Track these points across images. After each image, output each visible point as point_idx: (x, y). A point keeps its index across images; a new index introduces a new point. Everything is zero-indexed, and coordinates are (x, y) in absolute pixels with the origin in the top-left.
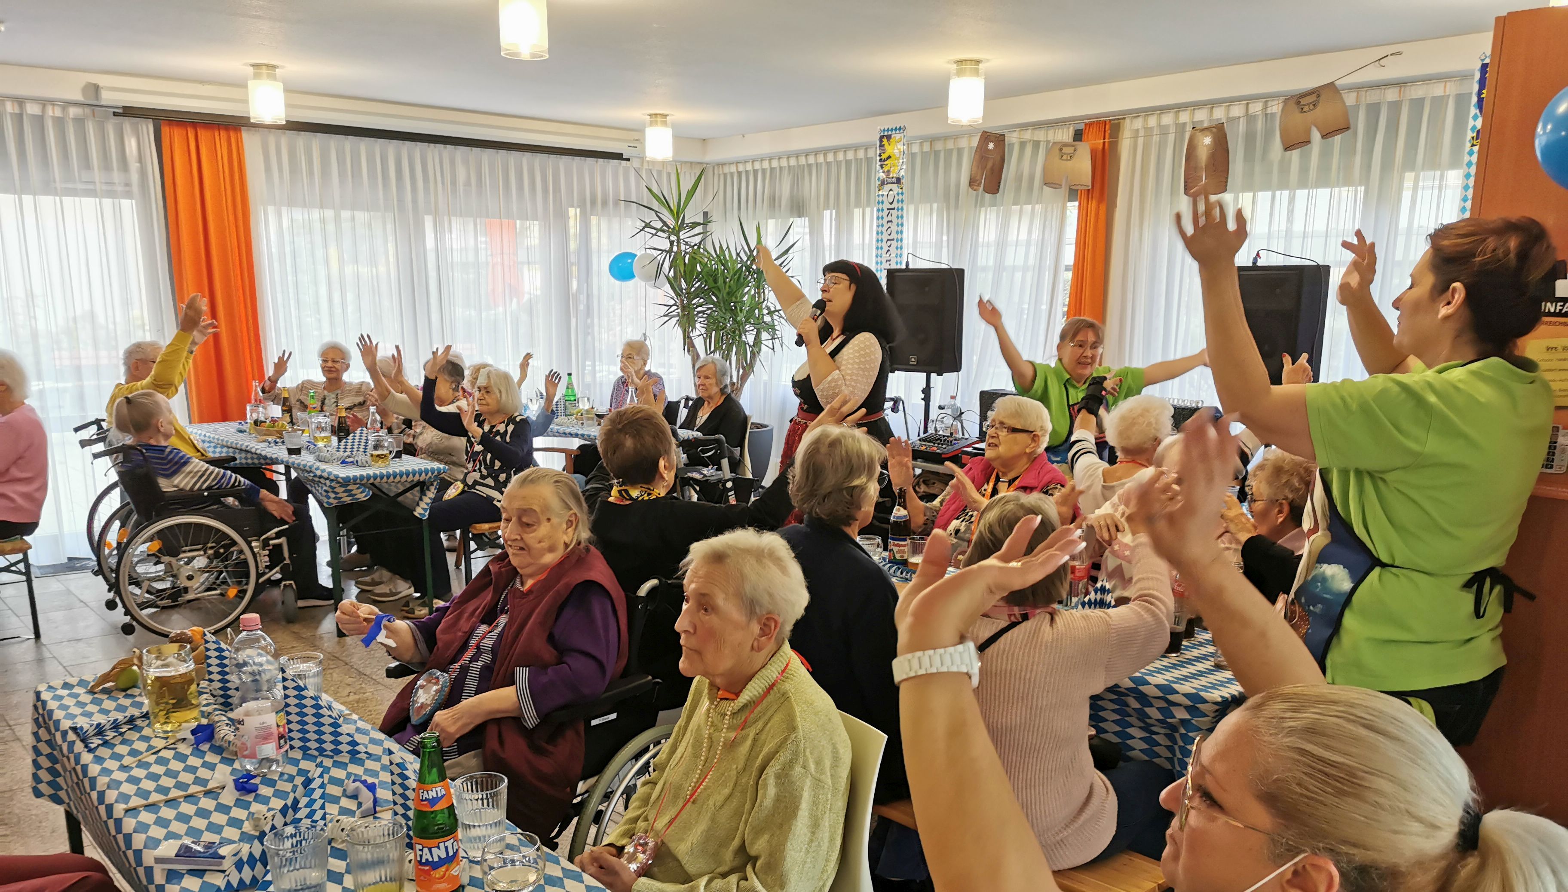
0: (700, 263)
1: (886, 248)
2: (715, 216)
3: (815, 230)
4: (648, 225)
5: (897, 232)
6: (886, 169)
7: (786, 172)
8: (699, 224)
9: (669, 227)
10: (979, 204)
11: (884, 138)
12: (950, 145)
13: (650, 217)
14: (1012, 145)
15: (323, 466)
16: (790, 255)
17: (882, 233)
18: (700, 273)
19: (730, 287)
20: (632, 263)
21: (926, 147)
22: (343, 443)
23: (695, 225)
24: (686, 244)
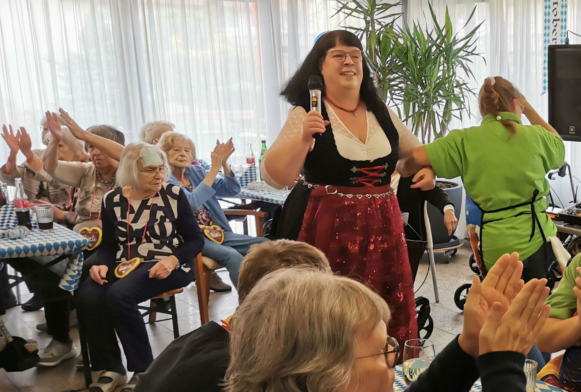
0: (393, 40)
1: (552, 28)
5: (562, 13)
9: (361, 7)
17: (549, 14)
24: (380, 23)
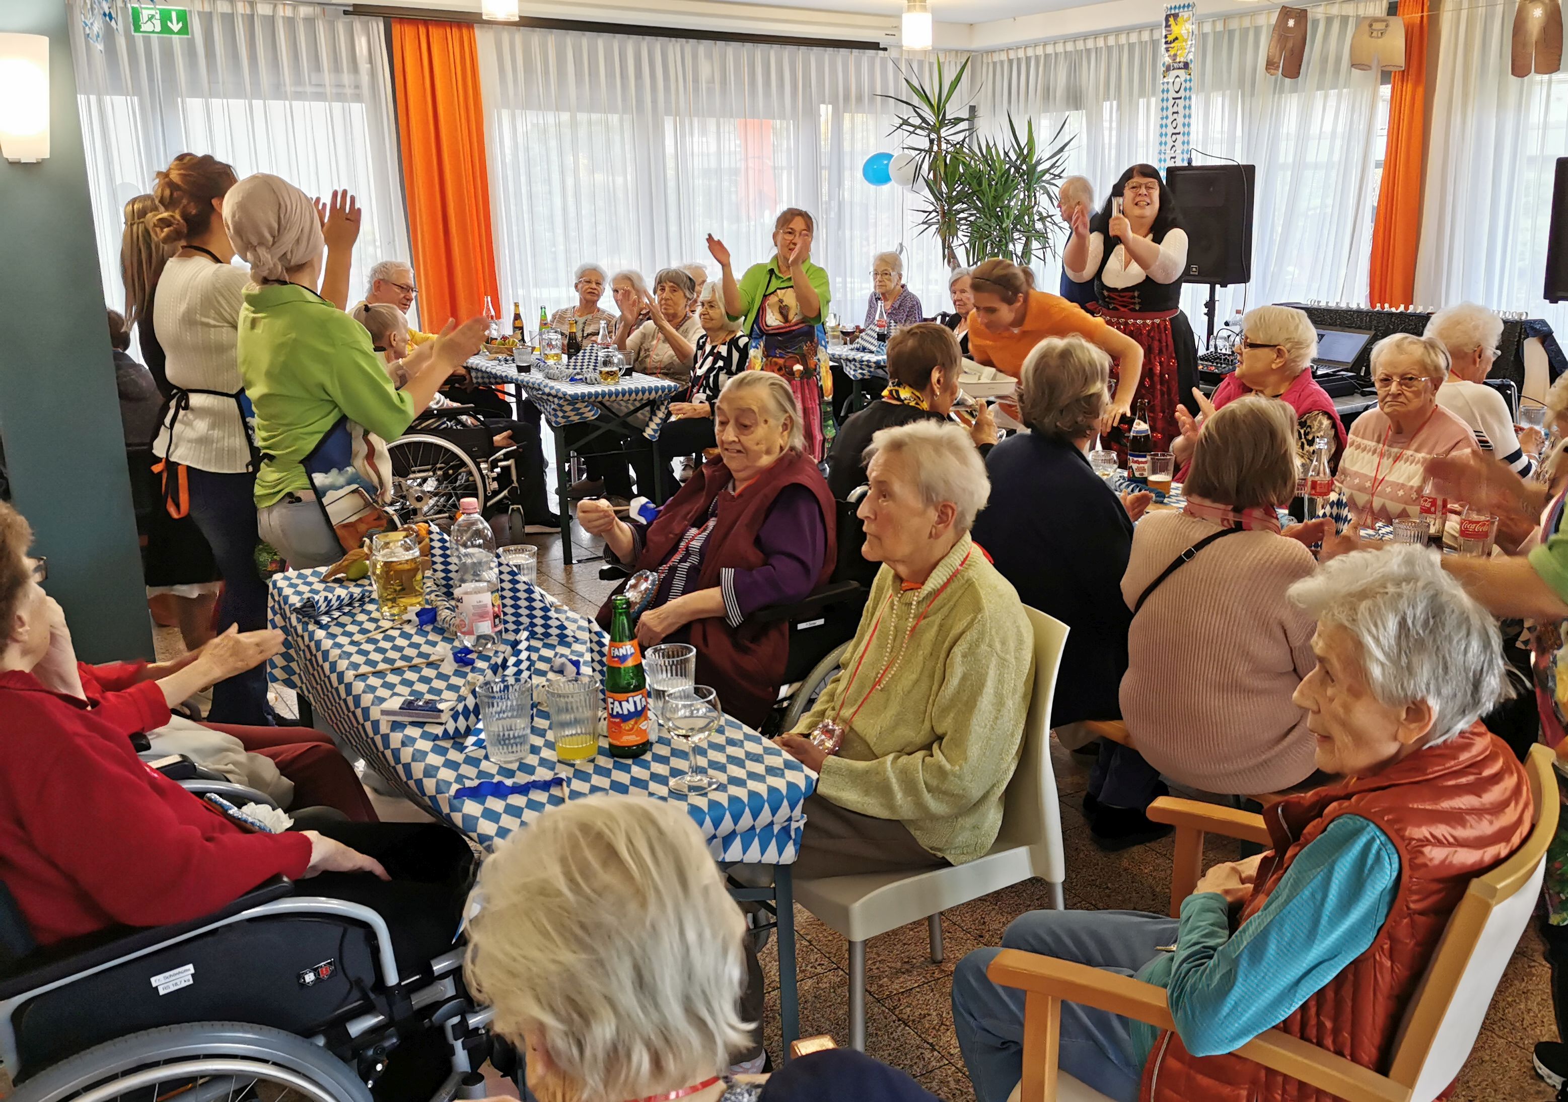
0: (964, 163)
1: (1170, 144)
2: (981, 112)
3: (1093, 125)
4: (906, 122)
5: (1184, 125)
6: (1172, 52)
7: (1061, 59)
8: (963, 120)
9: (928, 124)
10: (1278, 89)
11: (1172, 17)
12: (1246, 22)
13: (907, 113)
14: (1316, 22)
15: (551, 383)
16: (1065, 153)
17: (1166, 126)
18: (963, 175)
19: (996, 190)
20: (887, 165)
21: (1219, 27)
22: (573, 360)
23: (958, 120)
24: (948, 142)
